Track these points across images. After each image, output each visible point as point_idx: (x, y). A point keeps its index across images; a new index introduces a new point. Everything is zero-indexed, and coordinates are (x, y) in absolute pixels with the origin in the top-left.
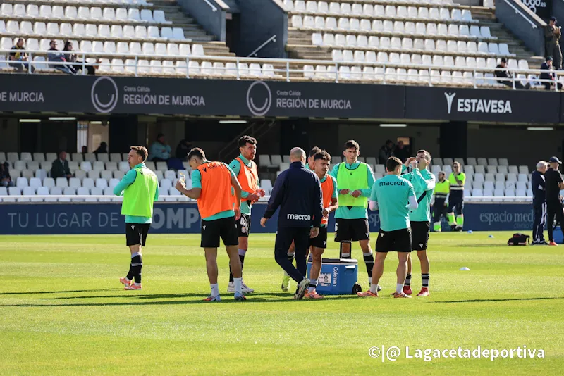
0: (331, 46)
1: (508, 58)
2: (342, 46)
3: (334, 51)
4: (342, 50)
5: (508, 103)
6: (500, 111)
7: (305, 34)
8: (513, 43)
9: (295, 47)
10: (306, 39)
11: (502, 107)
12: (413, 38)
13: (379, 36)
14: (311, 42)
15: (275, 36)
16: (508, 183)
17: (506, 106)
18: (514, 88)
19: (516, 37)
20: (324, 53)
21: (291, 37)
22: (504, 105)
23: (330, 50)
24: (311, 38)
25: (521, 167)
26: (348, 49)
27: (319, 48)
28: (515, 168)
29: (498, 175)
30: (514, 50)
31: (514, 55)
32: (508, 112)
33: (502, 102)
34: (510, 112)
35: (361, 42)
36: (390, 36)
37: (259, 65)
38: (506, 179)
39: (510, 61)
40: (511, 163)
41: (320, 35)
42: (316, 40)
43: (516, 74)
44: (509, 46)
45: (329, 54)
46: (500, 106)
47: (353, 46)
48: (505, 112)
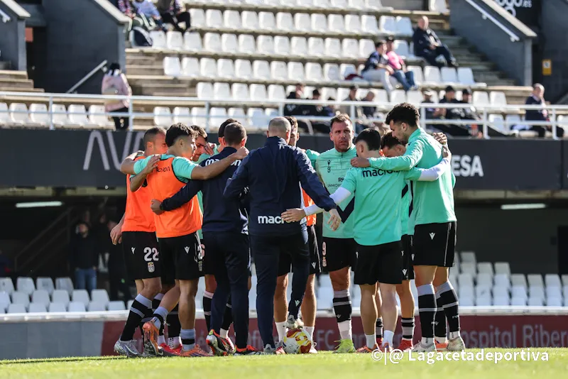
0: (194, 76)
1: (473, 90)
2: (212, 77)
3: (200, 86)
4: (213, 82)
5: (477, 160)
6: (465, 174)
7: (152, 59)
8: (481, 67)
9: (137, 80)
10: (154, 67)
11: (467, 166)
12: (321, 62)
13: (269, 60)
14: (162, 72)
15: (105, 62)
16: (479, 288)
17: (474, 164)
18: (486, 136)
19: (484, 58)
20: (184, 88)
21: (131, 64)
22: (471, 163)
23: (193, 84)
24: (162, 64)
25: (498, 265)
26: (222, 82)
27: (175, 80)
28: (488, 266)
29: (461, 277)
30: (482, 76)
31: (483, 85)
32: (477, 174)
33: (467, 158)
34: (481, 174)
35: (241, 70)
36: (286, 60)
37: (83, 108)
38: (475, 283)
39: (476, 94)
40: (480, 259)
41: (177, 59)
42: (171, 68)
43: (488, 115)
44: (474, 72)
45: (192, 89)
46: (464, 165)
47: (229, 77)
48: (472, 174)
